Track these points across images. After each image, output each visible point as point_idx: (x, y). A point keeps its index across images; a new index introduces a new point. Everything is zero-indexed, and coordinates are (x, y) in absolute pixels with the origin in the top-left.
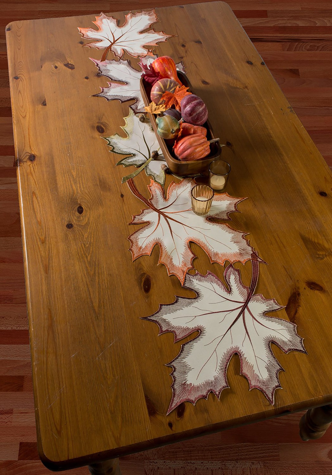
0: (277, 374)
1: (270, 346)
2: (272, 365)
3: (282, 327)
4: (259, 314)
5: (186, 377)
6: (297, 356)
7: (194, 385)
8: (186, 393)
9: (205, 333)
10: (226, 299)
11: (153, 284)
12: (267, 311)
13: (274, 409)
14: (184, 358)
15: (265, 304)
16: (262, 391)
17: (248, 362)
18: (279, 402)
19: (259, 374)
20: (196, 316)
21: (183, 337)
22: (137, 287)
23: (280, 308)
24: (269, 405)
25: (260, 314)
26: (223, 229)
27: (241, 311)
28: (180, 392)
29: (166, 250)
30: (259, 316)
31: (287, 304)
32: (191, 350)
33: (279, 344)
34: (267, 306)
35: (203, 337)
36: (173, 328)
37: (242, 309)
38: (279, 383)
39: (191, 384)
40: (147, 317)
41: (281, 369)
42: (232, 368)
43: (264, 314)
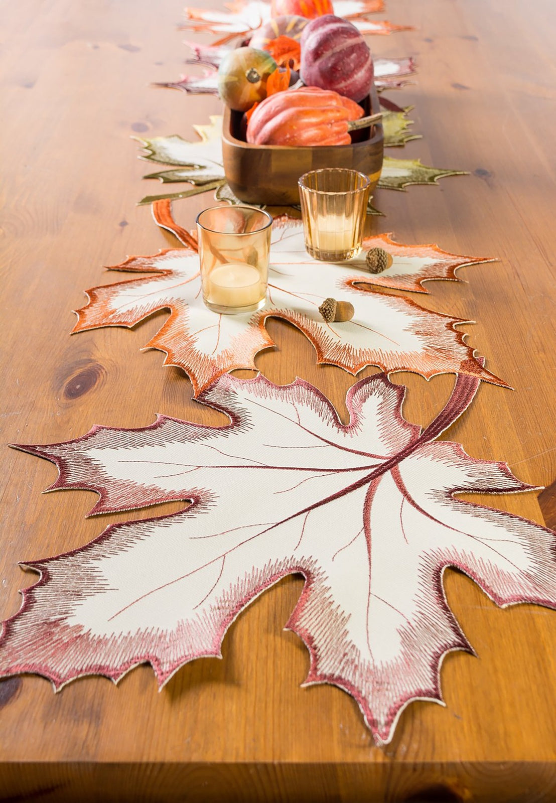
0: (438, 657)
1: (439, 577)
2: (428, 628)
3: (510, 536)
4: (431, 492)
5: (74, 607)
6: (540, 622)
7: (88, 634)
8: (46, 647)
9: (209, 508)
10: (326, 441)
11: (103, 383)
12: (466, 489)
13: (384, 765)
14: (97, 558)
15: (463, 468)
16: (353, 698)
17: (331, 603)
18: (415, 746)
19: (361, 645)
20: (199, 467)
21: (124, 507)
22: (49, 382)
23: (519, 489)
24: (364, 747)
25: (437, 492)
26: (391, 306)
27: (369, 476)
28: (26, 643)
29: (185, 323)
30: (432, 496)
31: (550, 483)
32: (135, 541)
33: (480, 575)
34: (469, 476)
35: (195, 515)
36: (106, 480)
37: (376, 471)
38: (435, 683)
39: (79, 627)
40: (34, 446)
41: (459, 645)
42: (264, 612)
43: (450, 493)
